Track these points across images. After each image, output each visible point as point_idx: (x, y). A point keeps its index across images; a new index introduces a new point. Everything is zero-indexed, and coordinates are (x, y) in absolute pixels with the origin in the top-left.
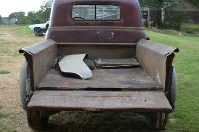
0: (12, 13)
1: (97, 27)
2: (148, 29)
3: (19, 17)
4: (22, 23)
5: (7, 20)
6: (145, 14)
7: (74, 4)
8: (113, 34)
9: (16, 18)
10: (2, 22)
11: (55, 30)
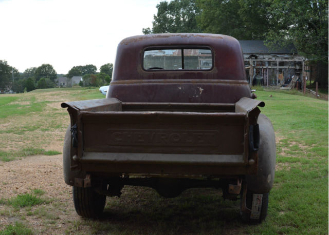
0: (74, 67)
1: (178, 80)
2: (302, 93)
3: (86, 75)
4: (90, 85)
5: (66, 78)
6: (298, 67)
7: (145, 48)
8: (201, 90)
9: (81, 76)
10: (57, 82)
11: (120, 85)
